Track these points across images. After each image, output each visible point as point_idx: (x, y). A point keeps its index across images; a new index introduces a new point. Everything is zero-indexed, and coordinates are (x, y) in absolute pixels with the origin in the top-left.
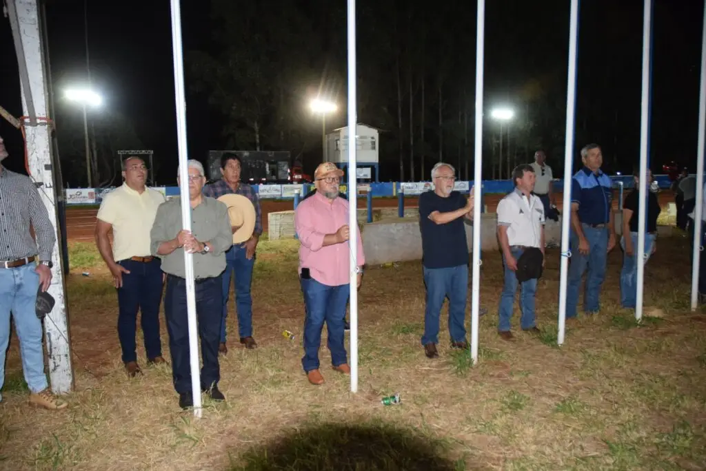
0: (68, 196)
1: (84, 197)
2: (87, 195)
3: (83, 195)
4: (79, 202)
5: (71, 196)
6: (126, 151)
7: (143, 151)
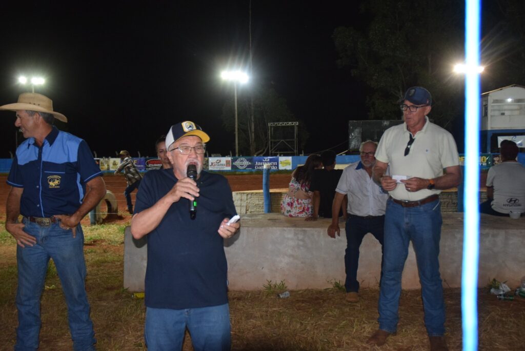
0: (210, 164)
1: (222, 165)
2: (225, 163)
3: (221, 163)
4: (218, 169)
5: (212, 163)
6: (275, 123)
7: (290, 123)
